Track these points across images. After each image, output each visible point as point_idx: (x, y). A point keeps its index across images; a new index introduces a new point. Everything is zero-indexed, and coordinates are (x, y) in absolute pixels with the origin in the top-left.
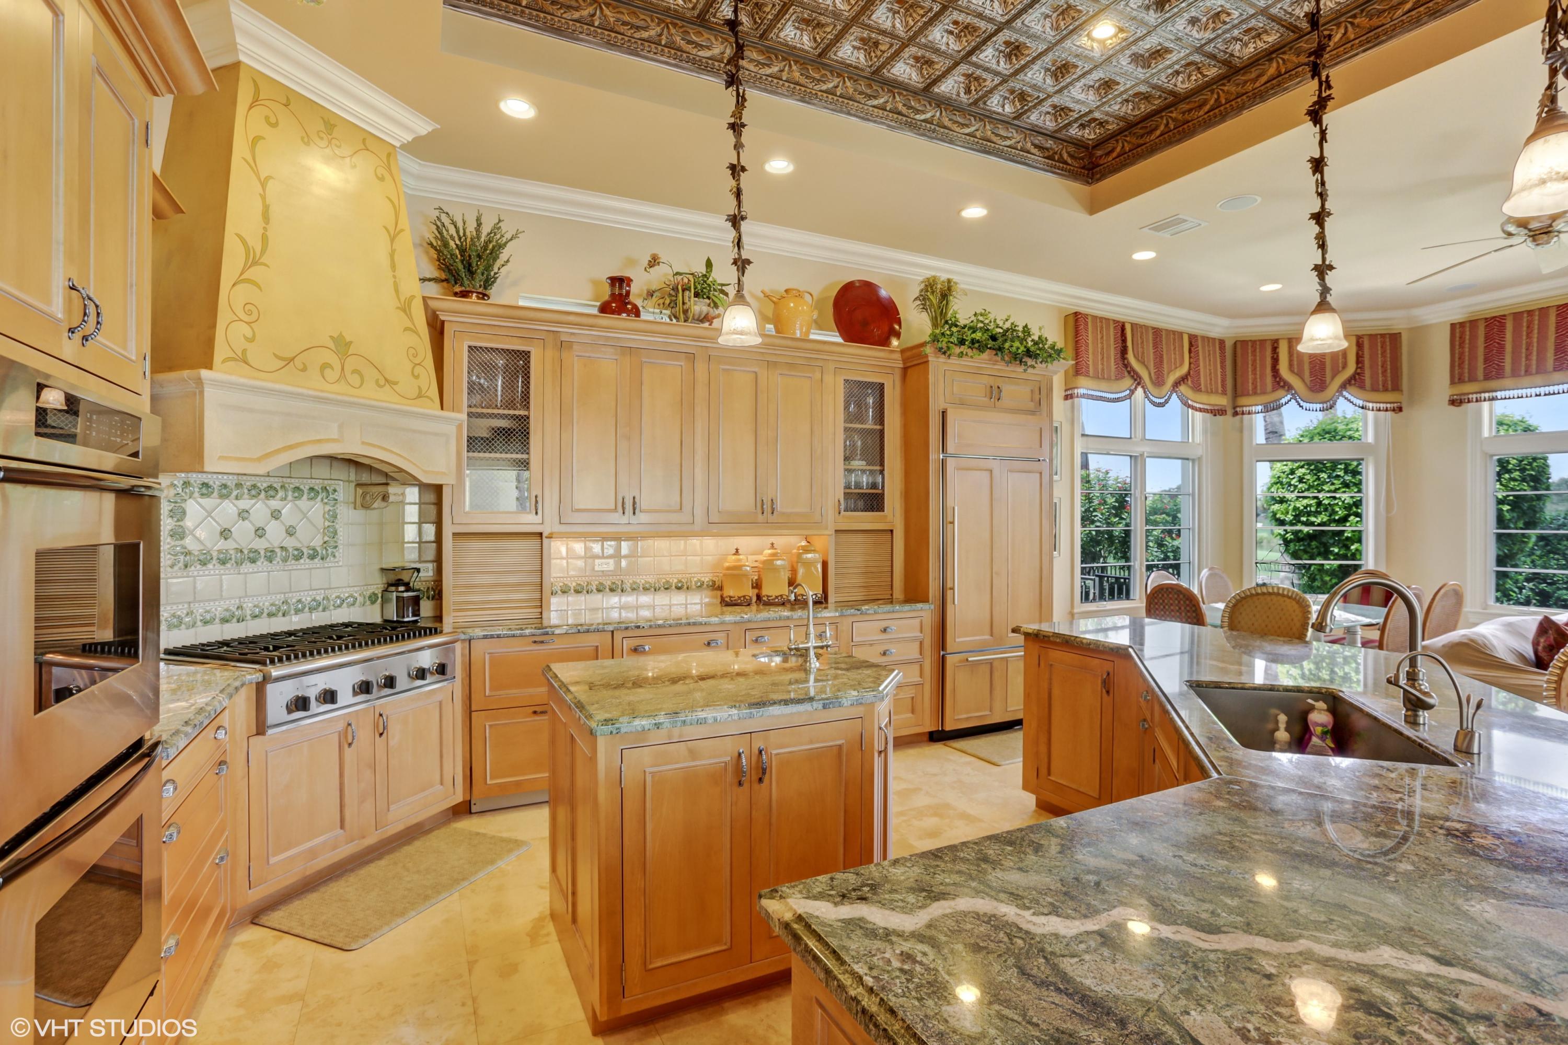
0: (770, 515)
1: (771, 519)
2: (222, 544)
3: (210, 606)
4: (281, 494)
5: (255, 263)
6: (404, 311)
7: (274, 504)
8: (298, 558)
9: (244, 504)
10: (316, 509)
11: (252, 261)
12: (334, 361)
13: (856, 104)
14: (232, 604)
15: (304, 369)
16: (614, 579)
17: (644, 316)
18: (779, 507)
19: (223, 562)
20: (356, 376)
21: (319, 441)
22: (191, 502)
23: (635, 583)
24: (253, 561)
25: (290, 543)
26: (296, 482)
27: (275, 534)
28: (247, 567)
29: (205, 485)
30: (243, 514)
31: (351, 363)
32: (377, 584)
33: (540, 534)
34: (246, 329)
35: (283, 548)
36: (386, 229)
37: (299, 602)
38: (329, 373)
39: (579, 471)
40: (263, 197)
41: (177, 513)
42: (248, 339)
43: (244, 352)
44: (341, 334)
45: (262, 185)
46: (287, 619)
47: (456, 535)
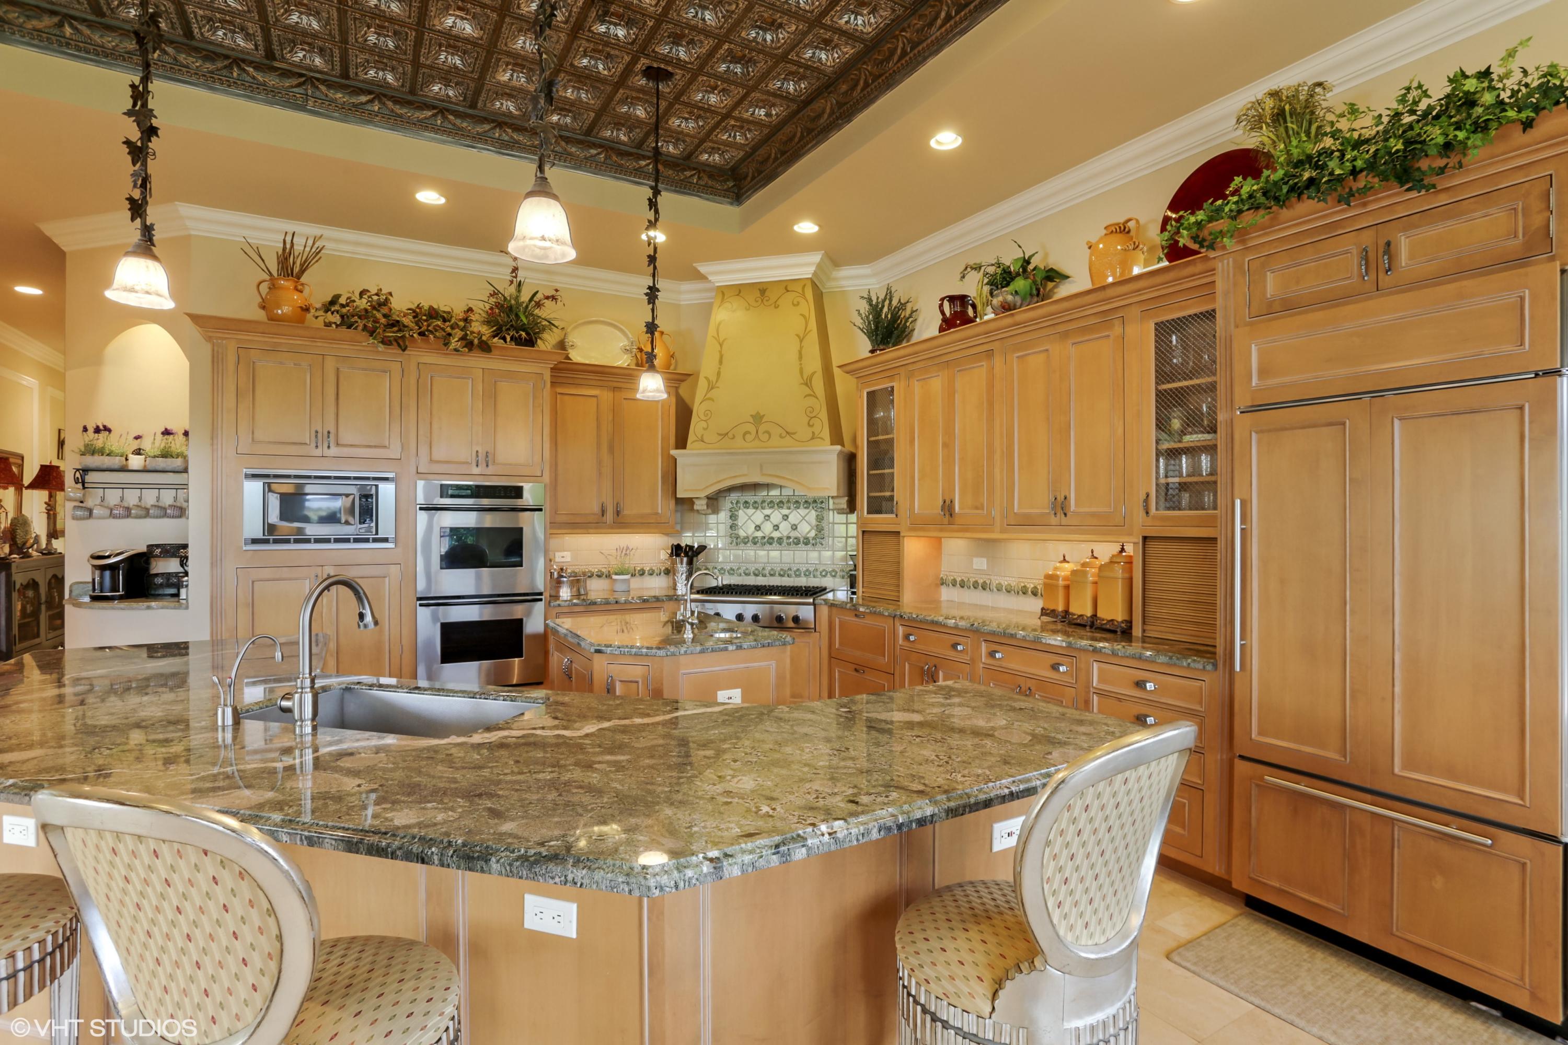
0: (1063, 516)
1: (1063, 521)
2: (756, 534)
3: (749, 566)
4: (787, 505)
5: (712, 388)
6: (806, 384)
7: (785, 511)
8: (797, 544)
9: (768, 511)
10: (812, 514)
11: (711, 387)
12: (752, 428)
14: (760, 566)
15: (734, 437)
16: (986, 578)
18: (1072, 505)
19: (755, 543)
20: (767, 436)
21: (736, 477)
22: (740, 511)
24: (771, 544)
25: (794, 534)
26: (797, 498)
27: (785, 529)
28: (767, 547)
29: (746, 502)
30: (767, 517)
31: (762, 428)
33: (899, 532)
34: (704, 424)
35: (789, 538)
36: (797, 335)
37: (798, 570)
38: (748, 437)
39: (919, 480)
40: (720, 352)
41: (733, 517)
42: (705, 429)
43: (702, 436)
44: (758, 413)
45: (721, 345)
46: (792, 579)
47: (864, 532)
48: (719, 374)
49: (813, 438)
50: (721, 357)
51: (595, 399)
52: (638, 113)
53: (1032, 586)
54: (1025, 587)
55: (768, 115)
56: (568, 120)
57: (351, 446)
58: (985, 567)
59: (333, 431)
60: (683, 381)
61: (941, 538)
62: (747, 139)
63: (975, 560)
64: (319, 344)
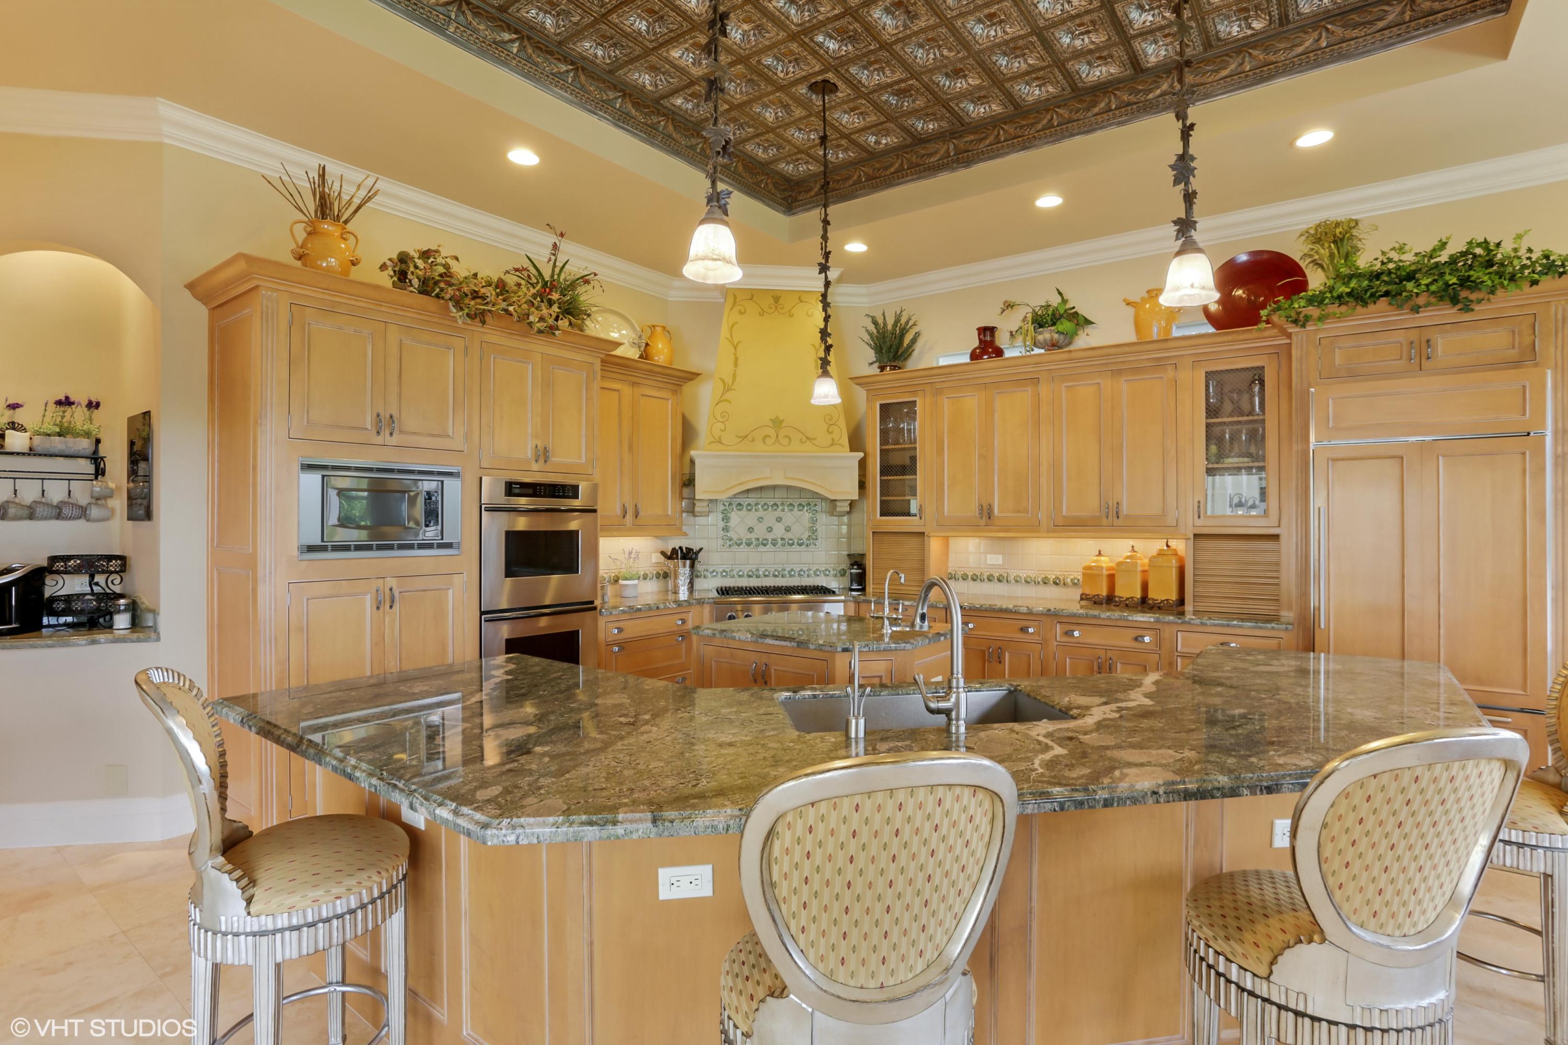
0: (1115, 518)
1: (1116, 522)
2: (749, 536)
3: (742, 567)
4: (780, 508)
5: (728, 390)
7: (778, 513)
8: (791, 545)
9: (761, 514)
10: (806, 515)
11: (727, 388)
12: (772, 432)
13: (1075, 124)
14: (753, 568)
15: (753, 440)
16: (1002, 572)
17: (1008, 354)
18: (1124, 510)
19: (748, 545)
20: (787, 440)
21: (758, 479)
22: (734, 513)
23: (1018, 576)
24: (765, 545)
25: (788, 536)
26: (790, 501)
27: (779, 531)
28: (761, 548)
29: (739, 504)
30: (760, 519)
31: (782, 432)
32: (845, 564)
33: (923, 533)
34: (721, 426)
35: (783, 539)
36: (813, 345)
37: (792, 570)
38: (768, 441)
39: (949, 487)
40: (735, 354)
41: (726, 519)
42: (722, 431)
43: (720, 437)
44: (777, 417)
45: (735, 348)
46: (785, 579)
47: (873, 533)
48: (734, 376)
49: (832, 444)
50: (736, 359)
51: (616, 394)
52: (768, 114)
53: (1054, 577)
54: (1046, 578)
55: (877, 142)
56: (690, 106)
57: (414, 433)
58: (1000, 562)
59: (396, 415)
60: (691, 380)
61: (948, 537)
62: (837, 158)
63: (989, 556)
64: (383, 309)
